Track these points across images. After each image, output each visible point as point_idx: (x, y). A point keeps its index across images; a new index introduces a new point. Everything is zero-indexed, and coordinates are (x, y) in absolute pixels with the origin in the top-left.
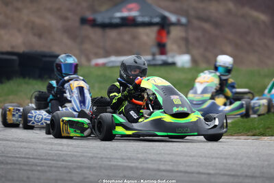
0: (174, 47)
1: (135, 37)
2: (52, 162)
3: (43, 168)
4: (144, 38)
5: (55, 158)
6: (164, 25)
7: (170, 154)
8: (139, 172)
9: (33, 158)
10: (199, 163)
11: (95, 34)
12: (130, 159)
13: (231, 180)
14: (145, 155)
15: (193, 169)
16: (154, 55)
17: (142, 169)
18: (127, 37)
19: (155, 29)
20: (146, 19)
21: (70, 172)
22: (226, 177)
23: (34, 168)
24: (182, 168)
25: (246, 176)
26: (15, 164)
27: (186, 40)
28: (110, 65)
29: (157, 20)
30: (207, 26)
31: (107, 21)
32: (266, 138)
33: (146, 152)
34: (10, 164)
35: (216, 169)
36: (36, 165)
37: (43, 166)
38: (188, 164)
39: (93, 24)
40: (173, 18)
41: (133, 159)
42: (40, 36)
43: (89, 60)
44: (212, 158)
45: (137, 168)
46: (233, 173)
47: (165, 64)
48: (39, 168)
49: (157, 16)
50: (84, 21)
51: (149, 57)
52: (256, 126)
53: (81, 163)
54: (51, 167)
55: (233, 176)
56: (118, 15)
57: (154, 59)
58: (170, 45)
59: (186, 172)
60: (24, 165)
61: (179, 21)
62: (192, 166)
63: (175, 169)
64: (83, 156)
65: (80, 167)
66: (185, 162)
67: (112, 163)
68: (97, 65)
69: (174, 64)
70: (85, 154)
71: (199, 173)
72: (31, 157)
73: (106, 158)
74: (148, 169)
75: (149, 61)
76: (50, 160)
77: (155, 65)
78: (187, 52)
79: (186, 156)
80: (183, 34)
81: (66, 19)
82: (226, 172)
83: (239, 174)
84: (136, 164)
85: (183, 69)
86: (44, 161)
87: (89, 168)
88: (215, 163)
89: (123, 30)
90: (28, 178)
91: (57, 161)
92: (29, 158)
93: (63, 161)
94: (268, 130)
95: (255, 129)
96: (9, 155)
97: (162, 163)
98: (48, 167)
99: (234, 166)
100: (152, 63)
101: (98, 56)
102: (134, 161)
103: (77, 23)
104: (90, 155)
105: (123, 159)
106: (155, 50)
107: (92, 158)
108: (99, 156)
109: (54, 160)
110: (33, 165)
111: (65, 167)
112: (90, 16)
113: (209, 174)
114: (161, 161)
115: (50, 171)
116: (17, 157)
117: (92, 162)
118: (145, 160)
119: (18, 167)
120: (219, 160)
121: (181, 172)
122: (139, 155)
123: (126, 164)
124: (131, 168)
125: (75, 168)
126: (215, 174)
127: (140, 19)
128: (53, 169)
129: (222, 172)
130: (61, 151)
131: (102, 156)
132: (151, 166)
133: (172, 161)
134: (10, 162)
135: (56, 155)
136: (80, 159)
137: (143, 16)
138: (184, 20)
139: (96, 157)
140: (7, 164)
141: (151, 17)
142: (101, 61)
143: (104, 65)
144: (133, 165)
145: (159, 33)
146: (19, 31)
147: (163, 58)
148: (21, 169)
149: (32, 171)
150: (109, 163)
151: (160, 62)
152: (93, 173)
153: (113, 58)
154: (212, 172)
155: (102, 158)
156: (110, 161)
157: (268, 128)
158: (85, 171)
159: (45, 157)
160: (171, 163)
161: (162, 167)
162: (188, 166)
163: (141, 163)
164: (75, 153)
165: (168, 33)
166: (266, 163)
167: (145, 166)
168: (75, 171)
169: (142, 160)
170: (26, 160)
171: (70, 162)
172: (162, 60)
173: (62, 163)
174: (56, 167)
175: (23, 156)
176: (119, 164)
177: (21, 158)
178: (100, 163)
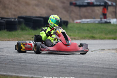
0: (110, 15)
1: (93, 11)
2: (57, 64)
4: (97, 11)
5: (59, 62)
6: (106, 6)
7: (108, 61)
8: (95, 69)
9: (50, 62)
11: (76, 9)
12: (91, 63)
14: (97, 61)
16: (101, 19)
17: (96, 67)
18: (90, 11)
19: (102, 8)
20: (98, 3)
21: (65, 68)
23: (50, 66)
24: (113, 67)
26: (42, 64)
27: (115, 12)
28: (83, 23)
29: (103, 4)
31: (81, 4)
33: (98, 60)
34: (40, 64)
36: (51, 65)
37: (54, 65)
38: (116, 65)
39: (75, 5)
40: (110, 3)
41: (92, 63)
42: (53, 10)
43: (73, 20)
45: (94, 67)
47: (106, 22)
48: (52, 66)
49: (103, 2)
50: (71, 4)
51: (99, 20)
53: (70, 64)
54: (57, 66)
56: (86, 1)
57: (101, 20)
58: (108, 15)
59: (115, 69)
60: (46, 65)
61: (112, 4)
63: (111, 67)
64: (71, 61)
65: (70, 66)
66: (114, 65)
67: (83, 65)
68: (77, 23)
69: (110, 23)
70: (72, 61)
72: (49, 61)
73: (81, 62)
74: (99, 67)
75: (99, 21)
76: (57, 63)
77: (102, 23)
78: (116, 18)
79: (115, 62)
80: (114, 10)
81: (64, 3)
84: (94, 65)
85: (114, 25)
86: (54, 63)
87: (73, 67)
89: (88, 8)
90: (48, 70)
91: (60, 63)
92: (48, 62)
93: (62, 63)
96: (40, 61)
97: (105, 65)
100: (100, 22)
101: (77, 19)
102: (93, 64)
103: (68, 5)
104: (74, 61)
105: (88, 63)
106: (102, 16)
107: (75, 62)
108: (78, 61)
109: (58, 63)
110: (49, 65)
111: (63, 66)
112: (74, 2)
114: (104, 64)
115: (57, 68)
116: (43, 62)
117: (75, 64)
118: (98, 63)
119: (43, 66)
121: (113, 69)
122: (95, 62)
123: (89, 65)
124: (92, 67)
125: (68, 67)
127: (95, 3)
130: (61, 59)
131: (79, 61)
132: (100, 66)
133: (109, 64)
134: (40, 63)
135: (59, 61)
137: (96, 2)
138: (114, 4)
139: (76, 62)
140: (39, 64)
141: (100, 3)
142: (79, 21)
143: (80, 23)
144: (92, 65)
145: (104, 9)
146: (44, 8)
147: (105, 20)
148: (44, 67)
149: (49, 67)
150: (82, 64)
151: (104, 22)
152: (75, 69)
153: (84, 20)
155: (79, 62)
156: (83, 64)
158: (72, 68)
160: (108, 65)
161: (105, 67)
163: (96, 65)
165: (107, 9)
167: (97, 66)
168: (68, 68)
169: (96, 63)
170: (47, 63)
171: (65, 64)
172: (105, 21)
173: (62, 64)
174: (59, 66)
175: (46, 61)
176: (86, 65)
177: (45, 62)
178: (78, 64)
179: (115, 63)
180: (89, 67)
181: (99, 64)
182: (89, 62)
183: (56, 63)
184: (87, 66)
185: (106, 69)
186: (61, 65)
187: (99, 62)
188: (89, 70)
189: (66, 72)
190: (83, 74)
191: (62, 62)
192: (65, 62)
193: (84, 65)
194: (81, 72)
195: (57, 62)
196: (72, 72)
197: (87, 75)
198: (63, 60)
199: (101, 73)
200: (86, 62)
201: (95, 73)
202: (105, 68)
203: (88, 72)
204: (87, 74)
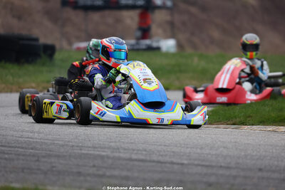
0: (160, 31)
1: (118, 21)
2: (20, 150)
3: (11, 156)
4: (128, 21)
5: (24, 146)
7: (144, 143)
8: (110, 161)
9: (2, 146)
10: (173, 152)
12: (102, 147)
13: (205, 170)
14: (118, 144)
15: (167, 159)
17: (114, 158)
18: (110, 20)
20: (130, 2)
21: (38, 160)
22: (200, 168)
23: (1, 155)
24: (155, 158)
25: (221, 167)
27: (172, 24)
29: (141, 3)
30: (193, 10)
31: (89, 2)
32: (246, 127)
33: (119, 141)
35: (190, 159)
36: (4, 153)
37: (11, 154)
39: (76, 6)
40: (158, 1)
41: (105, 148)
42: (19, 18)
43: (70, 44)
44: (187, 148)
45: (108, 157)
46: (207, 164)
47: (150, 49)
48: (6, 156)
51: (133, 42)
52: (236, 114)
53: (51, 151)
54: (19, 155)
55: (207, 166)
57: (137, 44)
58: (155, 29)
59: (159, 162)
61: (164, 3)
62: (166, 155)
63: (148, 158)
64: (54, 144)
65: (49, 156)
66: (158, 151)
67: (83, 152)
68: (79, 49)
69: (158, 49)
70: (56, 142)
71: (172, 163)
73: (77, 146)
74: (119, 159)
75: (132, 45)
76: (19, 147)
77: (138, 50)
78: (172, 36)
79: (161, 145)
80: (168, 18)
82: (200, 163)
83: (214, 164)
84: (108, 153)
85: (167, 55)
86: (13, 149)
87: (58, 156)
88: (190, 153)
89: (107, 12)
93: (32, 149)
94: (248, 119)
95: (236, 118)
97: (135, 152)
98: (15, 154)
99: (209, 156)
100: (135, 47)
101: (80, 39)
102: (106, 150)
103: (58, 5)
104: (60, 143)
105: (95, 147)
107: (63, 146)
109: (23, 148)
111: (34, 156)
113: (182, 164)
114: (134, 150)
115: (18, 159)
117: (62, 150)
118: (118, 149)
120: (195, 150)
121: (154, 161)
122: (112, 144)
123: (98, 153)
124: (102, 157)
125: (44, 157)
126: (189, 164)
127: (123, 2)
128: (21, 157)
129: (196, 162)
130: (31, 138)
131: (74, 144)
132: (122, 155)
133: (145, 150)
135: (25, 142)
136: (51, 147)
138: (169, 4)
139: (67, 145)
142: (83, 45)
147: (147, 42)
150: (79, 151)
151: (144, 47)
152: (61, 161)
154: (185, 162)
155: (73, 146)
156: (81, 150)
157: (249, 117)
158: (53, 160)
159: (13, 145)
160: (144, 152)
161: (134, 157)
162: (162, 156)
163: (113, 152)
164: (46, 141)
166: (243, 153)
167: (117, 155)
168: (43, 160)
169: (114, 149)
171: (39, 150)
172: (146, 45)
173: (31, 151)
174: (23, 155)
176: (90, 152)
178: (70, 151)
179: (159, 148)
180: (96, 157)
181: (122, 151)
182: (97, 146)
183: (16, 147)
184: (91, 154)
185: (136, 163)
186: (27, 153)
187: (123, 146)
188: (94, 166)
189: (39, 169)
190: (79, 174)
191: (30, 147)
192: (38, 146)
193: (84, 154)
194: (75, 170)
195: (20, 145)
196: (54, 169)
197: (89, 178)
198: (35, 140)
199: (124, 173)
200: (90, 145)
201: (108, 174)
202: (136, 160)
203: (92, 171)
204: (89, 175)
